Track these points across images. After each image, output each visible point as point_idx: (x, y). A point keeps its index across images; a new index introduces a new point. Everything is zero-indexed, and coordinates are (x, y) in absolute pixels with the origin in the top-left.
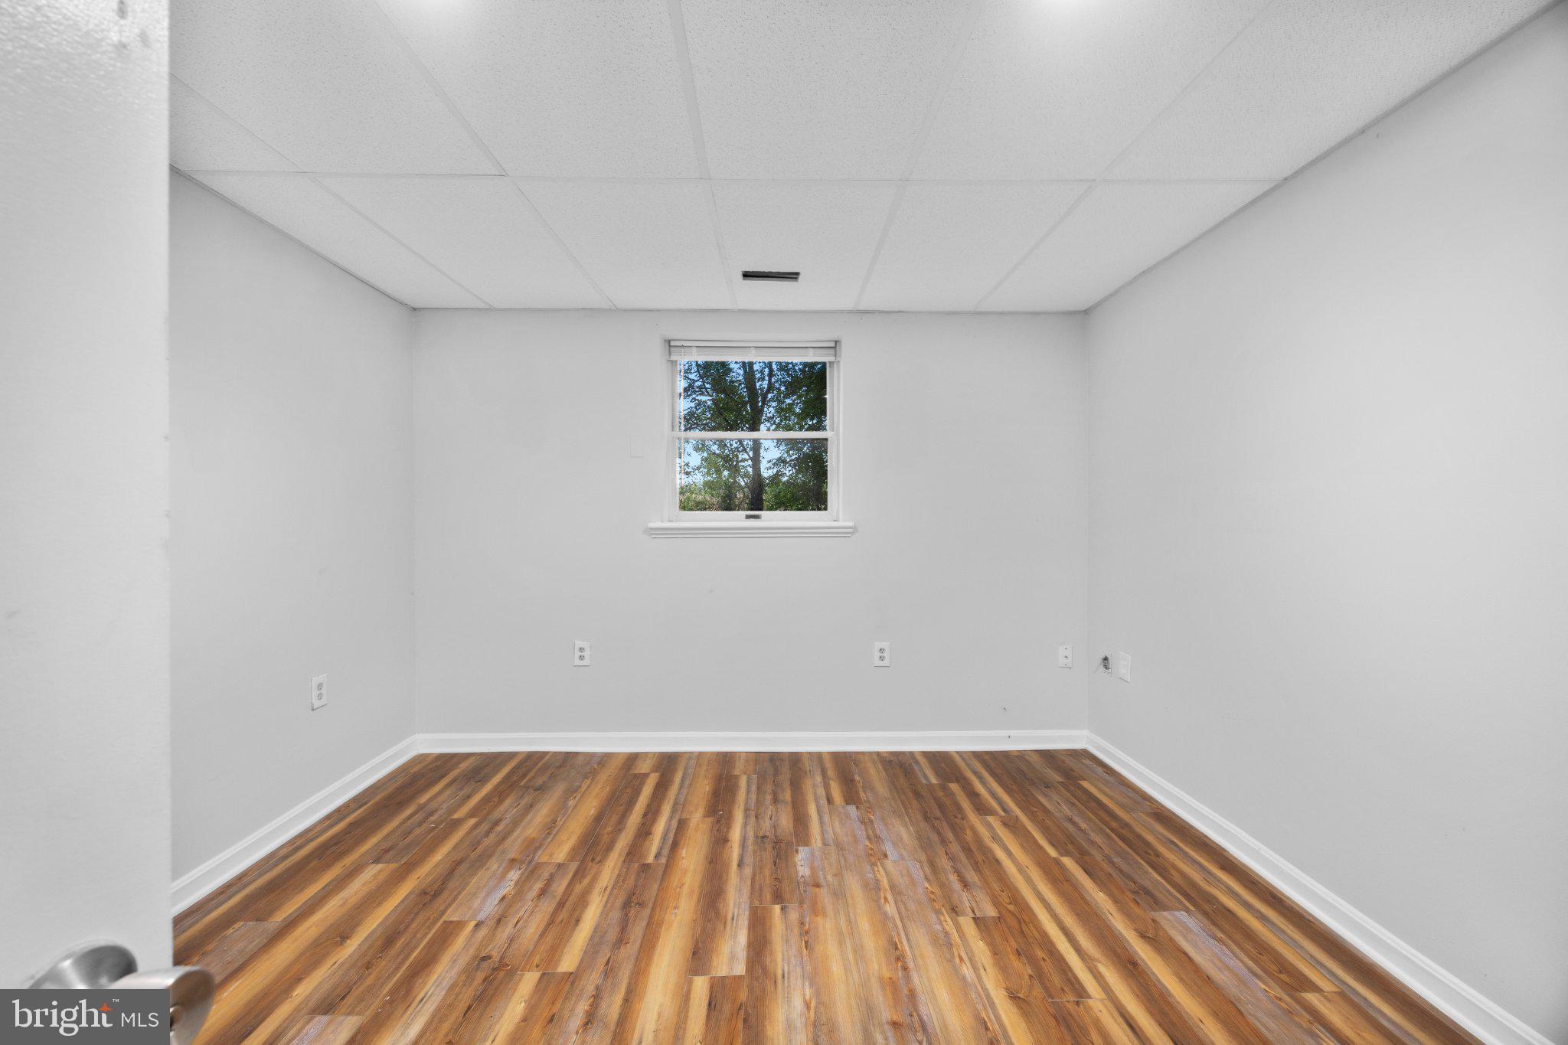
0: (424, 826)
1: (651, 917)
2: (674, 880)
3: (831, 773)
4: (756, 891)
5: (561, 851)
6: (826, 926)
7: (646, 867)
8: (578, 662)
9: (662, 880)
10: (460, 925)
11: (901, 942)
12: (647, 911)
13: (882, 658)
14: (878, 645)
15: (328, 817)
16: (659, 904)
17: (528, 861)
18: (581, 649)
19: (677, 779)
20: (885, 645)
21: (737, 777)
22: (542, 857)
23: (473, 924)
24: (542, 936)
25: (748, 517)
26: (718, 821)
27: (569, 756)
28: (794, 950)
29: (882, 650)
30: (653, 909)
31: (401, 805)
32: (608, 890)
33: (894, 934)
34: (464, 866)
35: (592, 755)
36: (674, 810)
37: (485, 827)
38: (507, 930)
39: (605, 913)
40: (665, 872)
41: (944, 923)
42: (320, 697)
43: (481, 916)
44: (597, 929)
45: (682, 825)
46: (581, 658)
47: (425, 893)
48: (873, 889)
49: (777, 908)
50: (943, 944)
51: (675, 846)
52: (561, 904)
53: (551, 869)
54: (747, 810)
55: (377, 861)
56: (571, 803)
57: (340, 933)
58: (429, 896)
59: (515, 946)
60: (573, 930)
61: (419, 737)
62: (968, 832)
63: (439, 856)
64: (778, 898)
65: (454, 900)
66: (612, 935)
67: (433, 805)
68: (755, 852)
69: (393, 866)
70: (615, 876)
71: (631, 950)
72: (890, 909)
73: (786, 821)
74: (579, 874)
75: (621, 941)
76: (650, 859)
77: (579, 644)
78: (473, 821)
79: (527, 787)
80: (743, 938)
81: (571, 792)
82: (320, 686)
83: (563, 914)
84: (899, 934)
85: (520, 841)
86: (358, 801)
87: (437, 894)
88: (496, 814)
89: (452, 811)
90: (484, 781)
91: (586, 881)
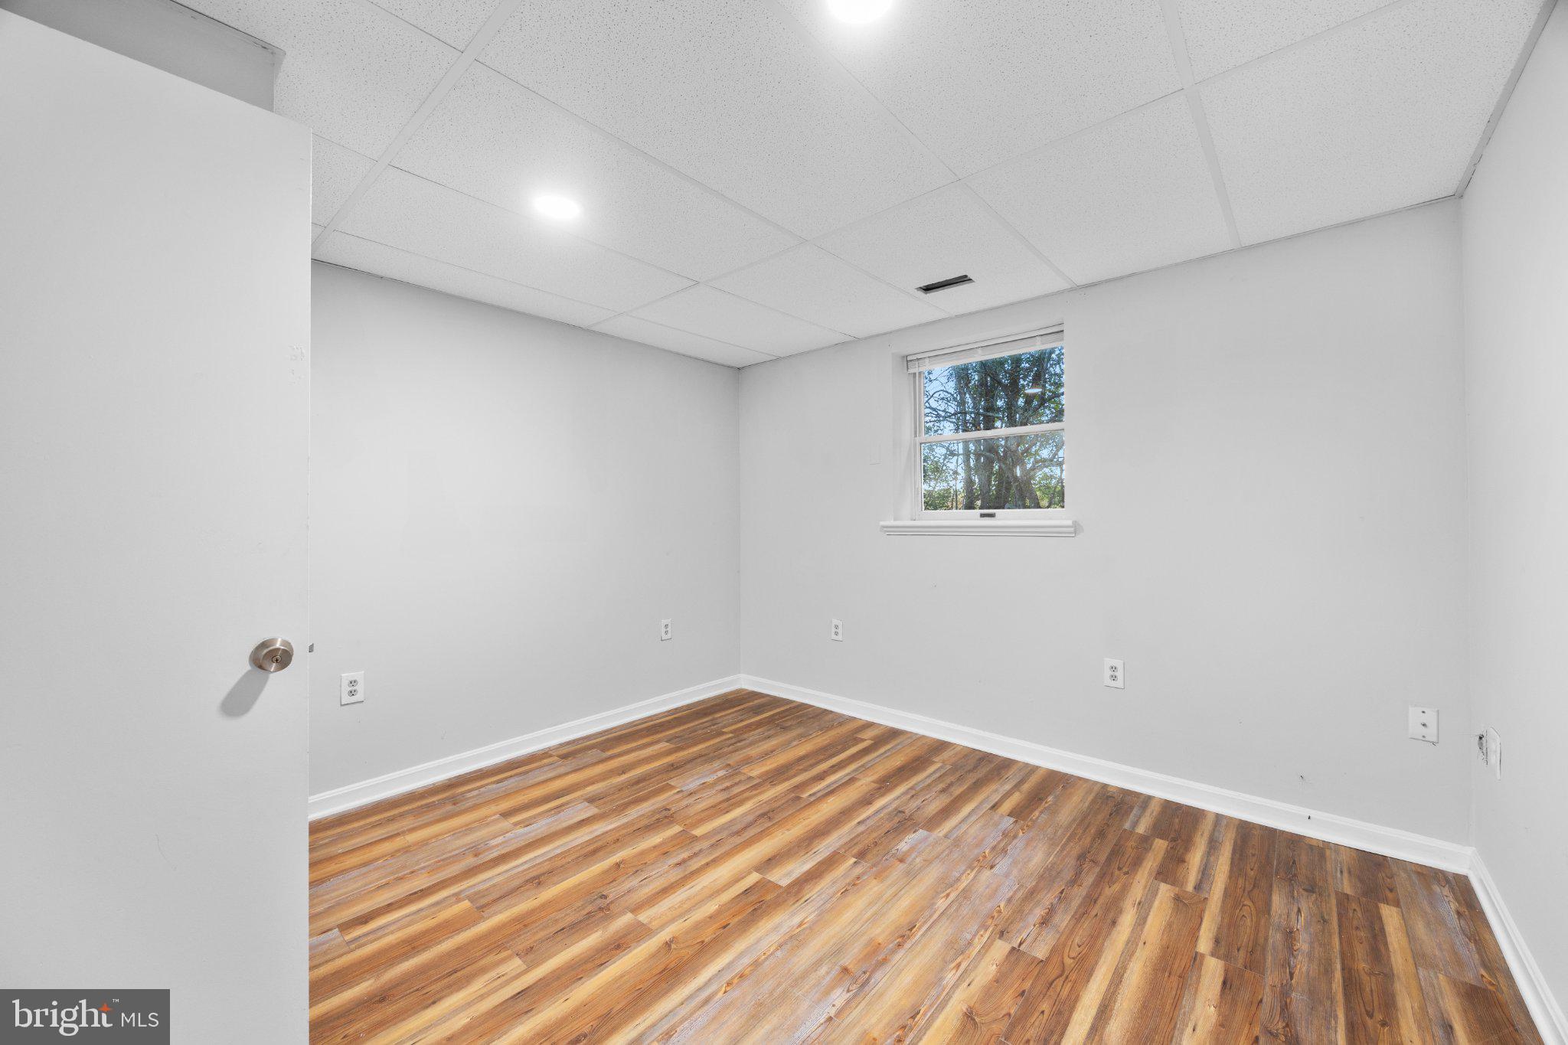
0: (705, 730)
1: (768, 828)
2: (806, 813)
3: (1026, 787)
4: (852, 843)
5: (756, 771)
6: (873, 888)
7: (798, 798)
8: (834, 637)
9: (798, 810)
10: (672, 787)
11: (920, 928)
12: (770, 824)
13: (1114, 678)
14: (1110, 662)
15: (669, 711)
16: (779, 824)
17: (734, 771)
18: (836, 627)
19: (882, 750)
20: (1119, 663)
21: (933, 763)
22: (745, 770)
23: (678, 790)
24: (703, 811)
25: (983, 515)
26: (880, 788)
27: (826, 712)
28: (831, 891)
29: (1114, 668)
30: (774, 825)
31: (706, 715)
32: (761, 803)
33: (922, 920)
34: (703, 758)
35: (841, 716)
36: (855, 770)
37: (733, 741)
38: (691, 800)
39: (745, 815)
40: (805, 806)
41: (978, 936)
42: (666, 632)
43: (683, 789)
44: (734, 819)
45: (852, 780)
46: (836, 634)
47: (672, 765)
48: (945, 884)
49: (854, 860)
50: (956, 949)
51: (832, 792)
52: (728, 800)
53: (743, 778)
54: (912, 788)
55: (667, 742)
56: (795, 743)
57: (623, 770)
58: (673, 767)
59: (686, 809)
60: (721, 815)
61: (742, 676)
62: (1116, 887)
63: (695, 749)
64: (861, 855)
65: (681, 775)
66: (738, 827)
67: (718, 721)
68: (882, 818)
69: (672, 746)
70: (775, 795)
71: (738, 840)
72: (941, 904)
73: (933, 807)
74: (754, 787)
75: (738, 833)
76: (805, 795)
77: (835, 622)
78: (731, 735)
79: (778, 725)
80: (807, 867)
81: (801, 736)
82: (666, 626)
83: (725, 805)
84: (925, 922)
85: (744, 755)
86: (689, 707)
87: (677, 768)
88: (745, 736)
89: (724, 727)
90: (758, 714)
91: (754, 792)
